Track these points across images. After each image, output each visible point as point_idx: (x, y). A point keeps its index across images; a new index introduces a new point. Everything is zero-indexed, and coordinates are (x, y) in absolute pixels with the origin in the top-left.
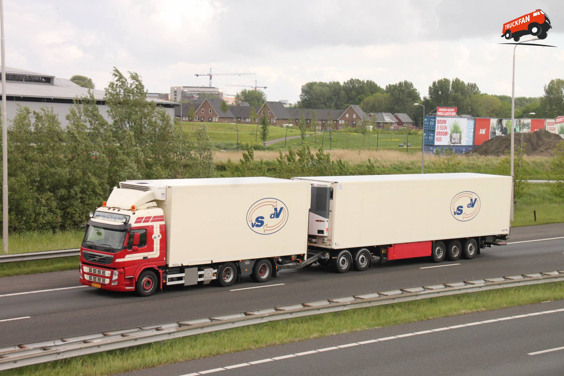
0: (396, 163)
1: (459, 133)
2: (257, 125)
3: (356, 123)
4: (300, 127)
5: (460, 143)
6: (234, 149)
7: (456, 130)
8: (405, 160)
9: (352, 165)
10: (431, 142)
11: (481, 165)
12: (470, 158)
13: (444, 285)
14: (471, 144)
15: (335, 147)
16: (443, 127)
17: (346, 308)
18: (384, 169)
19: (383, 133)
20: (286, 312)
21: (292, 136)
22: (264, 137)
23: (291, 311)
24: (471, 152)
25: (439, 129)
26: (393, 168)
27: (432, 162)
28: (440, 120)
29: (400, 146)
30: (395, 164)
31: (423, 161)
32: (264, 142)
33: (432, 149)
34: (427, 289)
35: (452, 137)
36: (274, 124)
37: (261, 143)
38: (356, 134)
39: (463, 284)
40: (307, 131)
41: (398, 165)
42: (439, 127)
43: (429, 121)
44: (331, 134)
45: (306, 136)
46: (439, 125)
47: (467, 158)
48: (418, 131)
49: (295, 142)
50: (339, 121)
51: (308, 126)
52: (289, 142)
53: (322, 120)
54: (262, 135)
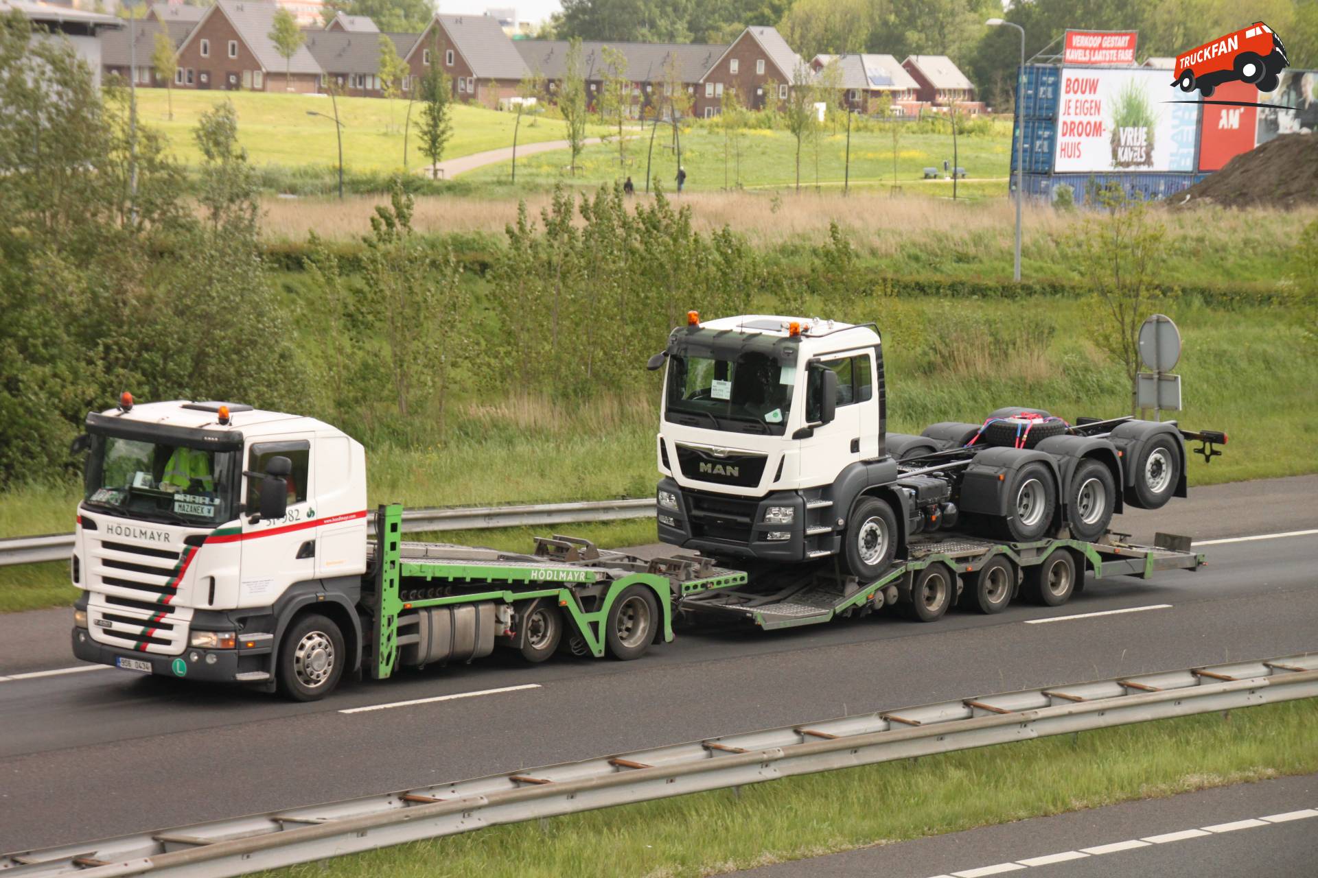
0: (922, 240)
1: (1144, 125)
2: (407, 102)
3: (765, 94)
4: (563, 110)
5: (1148, 162)
6: (326, 190)
7: (1133, 115)
8: (952, 226)
9: (758, 247)
10: (1043, 162)
11: (1227, 243)
12: (1188, 216)
13: (1121, 685)
14: (1187, 165)
15: (695, 182)
16: (1087, 105)
17: (769, 773)
18: (875, 262)
19: (866, 128)
20: (554, 789)
21: (534, 140)
22: (434, 145)
23: (573, 786)
24: (1188, 197)
25: (1072, 111)
26: (909, 257)
27: (1050, 235)
28: (1077, 80)
29: (927, 176)
30: (914, 244)
31: (1017, 231)
32: (434, 164)
33: (1047, 186)
34: (1059, 700)
35: (1119, 140)
36: (466, 99)
37: (421, 167)
38: (767, 132)
39: (1190, 679)
40: (592, 123)
41: (925, 245)
42: (1072, 104)
43: (1036, 84)
44: (679, 133)
45: (586, 141)
46: (1072, 95)
47: (1175, 217)
48: (993, 120)
49: (548, 164)
50: (703, 86)
51: (593, 104)
52: (525, 166)
53: (643, 85)
54: (426, 138)
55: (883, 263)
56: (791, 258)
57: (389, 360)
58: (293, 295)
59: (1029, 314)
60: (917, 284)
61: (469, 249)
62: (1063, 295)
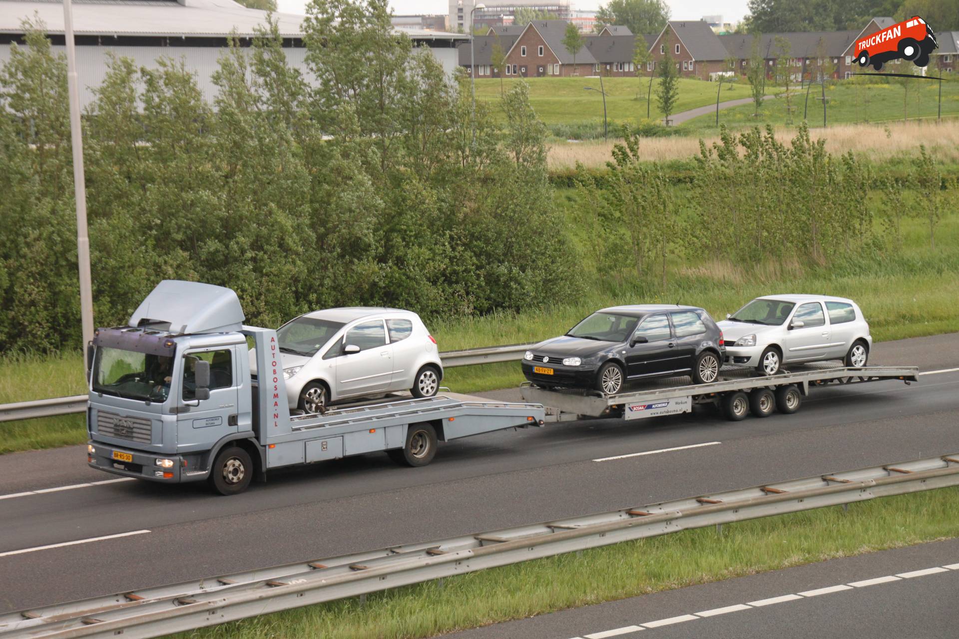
2: (650, 78)
4: (750, 78)
6: (596, 137)
9: (875, 161)
15: (835, 120)
17: (865, 496)
19: (953, 80)
20: (725, 506)
21: (731, 99)
22: (667, 104)
23: (737, 505)
32: (667, 117)
36: (688, 75)
37: (660, 121)
38: (886, 86)
40: (768, 85)
44: (826, 90)
45: (765, 98)
49: (740, 113)
50: (844, 58)
51: (770, 73)
52: (725, 115)
53: (805, 59)
54: (661, 101)
56: (897, 166)
57: (630, 241)
58: (572, 203)
61: (684, 169)
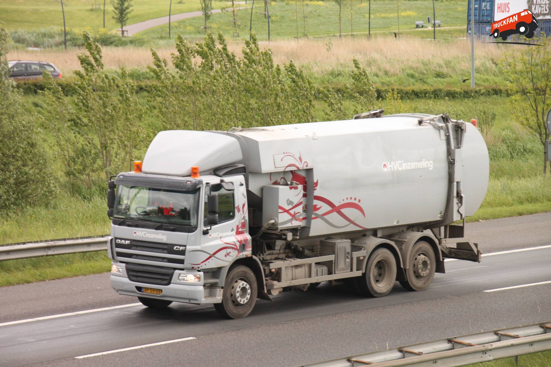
0: (414, 65)
6: (57, 45)
8: (433, 56)
10: (487, 16)
13: (542, 327)
15: (278, 34)
18: (388, 79)
21: (181, 12)
22: (122, 16)
26: (408, 75)
27: (492, 60)
29: (418, 26)
30: (411, 68)
31: (472, 58)
32: (122, 27)
33: (490, 30)
34: (505, 338)
35: (532, 1)
37: (115, 31)
38: (322, 3)
41: (417, 68)
44: (268, 5)
45: (212, 11)
49: (191, 25)
52: (176, 27)
54: (116, 12)
55: (392, 79)
56: (337, 78)
58: (39, 108)
59: (480, 107)
60: (413, 91)
61: (144, 78)
62: (501, 95)
